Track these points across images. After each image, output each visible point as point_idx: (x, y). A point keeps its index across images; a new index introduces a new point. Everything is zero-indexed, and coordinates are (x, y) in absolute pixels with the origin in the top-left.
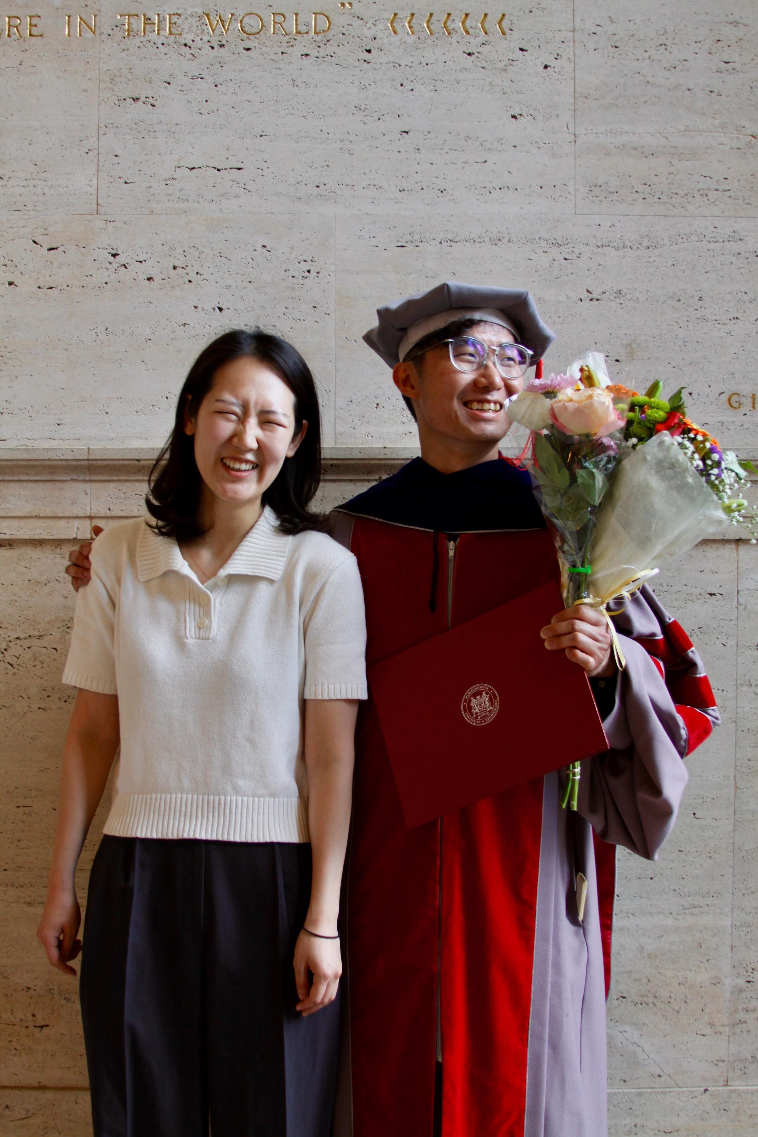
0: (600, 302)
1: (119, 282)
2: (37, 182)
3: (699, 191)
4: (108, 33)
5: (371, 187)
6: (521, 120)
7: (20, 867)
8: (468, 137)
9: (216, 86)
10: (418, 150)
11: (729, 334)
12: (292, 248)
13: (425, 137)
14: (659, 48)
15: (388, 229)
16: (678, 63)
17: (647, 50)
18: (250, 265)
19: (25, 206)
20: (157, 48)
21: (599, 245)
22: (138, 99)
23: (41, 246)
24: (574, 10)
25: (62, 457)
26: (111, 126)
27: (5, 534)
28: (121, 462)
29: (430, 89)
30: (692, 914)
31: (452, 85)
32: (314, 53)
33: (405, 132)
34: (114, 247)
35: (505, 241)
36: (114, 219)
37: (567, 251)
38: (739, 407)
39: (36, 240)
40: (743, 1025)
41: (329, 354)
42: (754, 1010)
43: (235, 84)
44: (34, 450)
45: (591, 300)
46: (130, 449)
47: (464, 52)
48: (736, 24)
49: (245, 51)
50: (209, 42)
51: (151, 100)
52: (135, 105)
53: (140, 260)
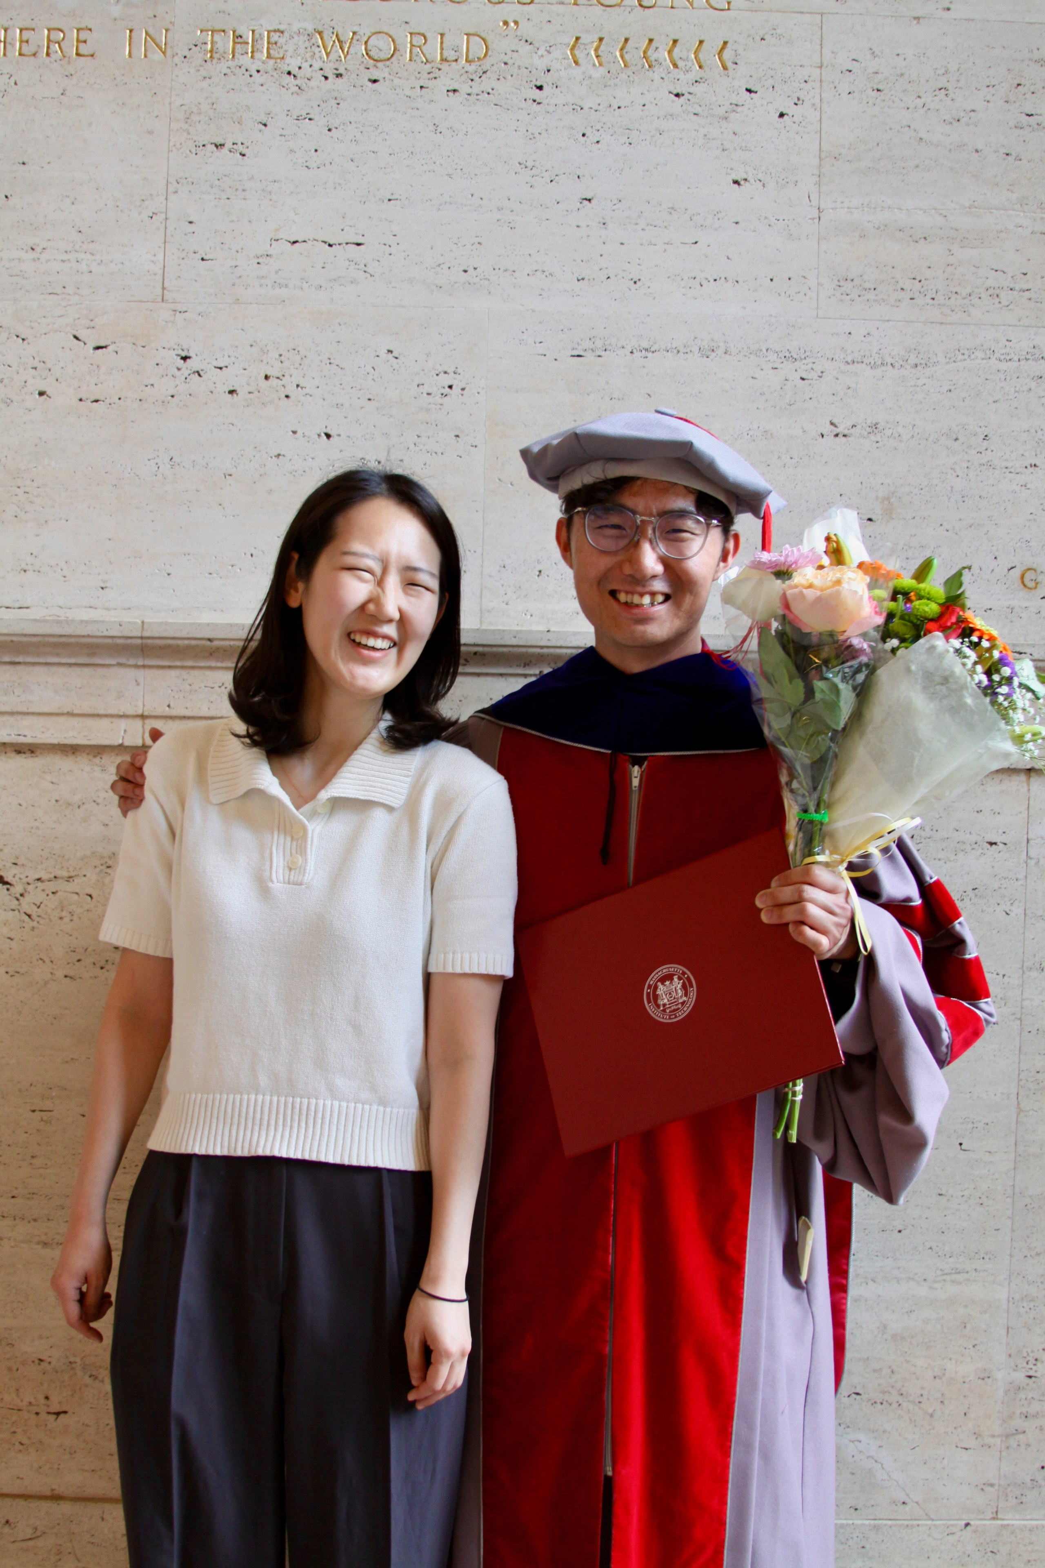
0: (848, 438)
1: (190, 395)
2: (81, 256)
3: (987, 290)
4: (184, 55)
5: (538, 273)
6: (745, 186)
7: (33, 1194)
8: (672, 208)
9: (330, 130)
10: (604, 224)
11: (1023, 488)
12: (428, 355)
13: (614, 207)
14: (937, 92)
15: (560, 332)
16: (962, 114)
17: (921, 95)
18: (370, 377)
19: (64, 287)
20: (251, 76)
21: (849, 361)
22: (222, 145)
23: (85, 344)
24: (822, 39)
25: (106, 633)
26: (184, 181)
27: (25, 736)
28: (186, 642)
29: (623, 141)
30: (953, 1282)
31: (653, 136)
32: (464, 88)
33: (586, 199)
34: (185, 347)
35: (720, 352)
36: (185, 309)
37: (804, 367)
38: (1036, 588)
39: (78, 335)
40: (1021, 1437)
41: (476, 501)
42: (1036, 1416)
43: (356, 128)
44: (68, 622)
45: (837, 435)
46: (200, 624)
47: (670, 92)
48: (1042, 62)
49: (370, 84)
50: (321, 69)
51: (240, 148)
52: (217, 153)
53: (220, 366)
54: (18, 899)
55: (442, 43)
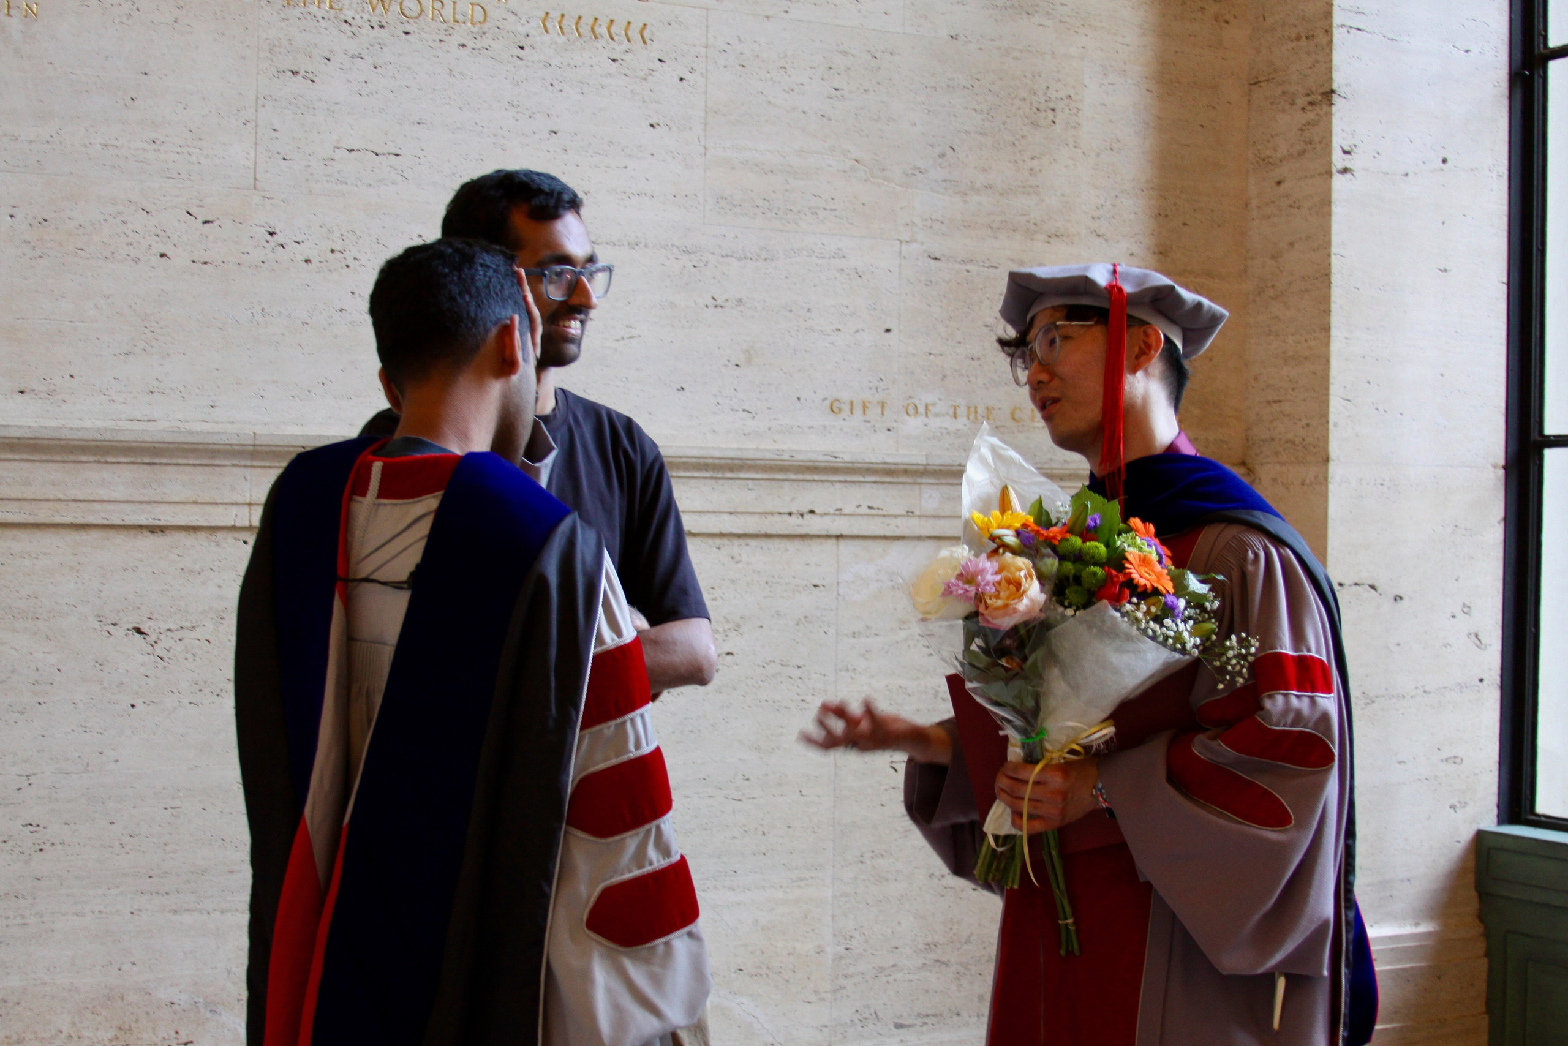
0: (724, 309)
1: (276, 262)
2: (192, 150)
3: (810, 208)
6: (658, 129)
7: (166, 873)
8: (610, 142)
9: (376, 68)
10: (566, 151)
11: (832, 344)
13: (572, 139)
14: (780, 70)
16: (795, 86)
17: (769, 71)
19: (179, 174)
20: (318, 21)
21: (724, 255)
22: (297, 73)
23: (196, 218)
24: (707, 27)
25: (227, 442)
26: (269, 98)
27: (159, 520)
28: (286, 449)
29: (577, 91)
30: (799, 887)
31: (597, 89)
32: (470, 44)
33: (553, 132)
34: (271, 225)
35: (642, 246)
36: (272, 196)
37: (695, 258)
39: (190, 211)
40: (843, 991)
42: (851, 976)
43: (394, 67)
44: (191, 433)
45: (716, 306)
46: (297, 436)
47: (609, 58)
48: (845, 53)
49: (404, 34)
50: (369, 21)
51: (311, 76)
52: (294, 78)
53: (297, 240)
54: (152, 645)
55: (454, 9)
